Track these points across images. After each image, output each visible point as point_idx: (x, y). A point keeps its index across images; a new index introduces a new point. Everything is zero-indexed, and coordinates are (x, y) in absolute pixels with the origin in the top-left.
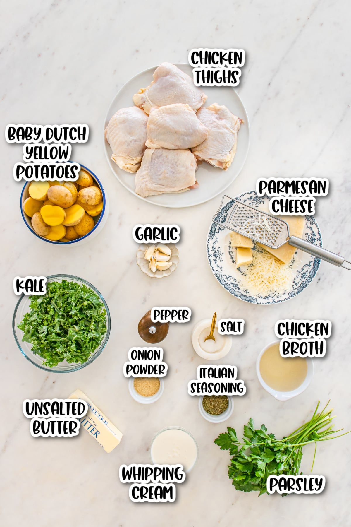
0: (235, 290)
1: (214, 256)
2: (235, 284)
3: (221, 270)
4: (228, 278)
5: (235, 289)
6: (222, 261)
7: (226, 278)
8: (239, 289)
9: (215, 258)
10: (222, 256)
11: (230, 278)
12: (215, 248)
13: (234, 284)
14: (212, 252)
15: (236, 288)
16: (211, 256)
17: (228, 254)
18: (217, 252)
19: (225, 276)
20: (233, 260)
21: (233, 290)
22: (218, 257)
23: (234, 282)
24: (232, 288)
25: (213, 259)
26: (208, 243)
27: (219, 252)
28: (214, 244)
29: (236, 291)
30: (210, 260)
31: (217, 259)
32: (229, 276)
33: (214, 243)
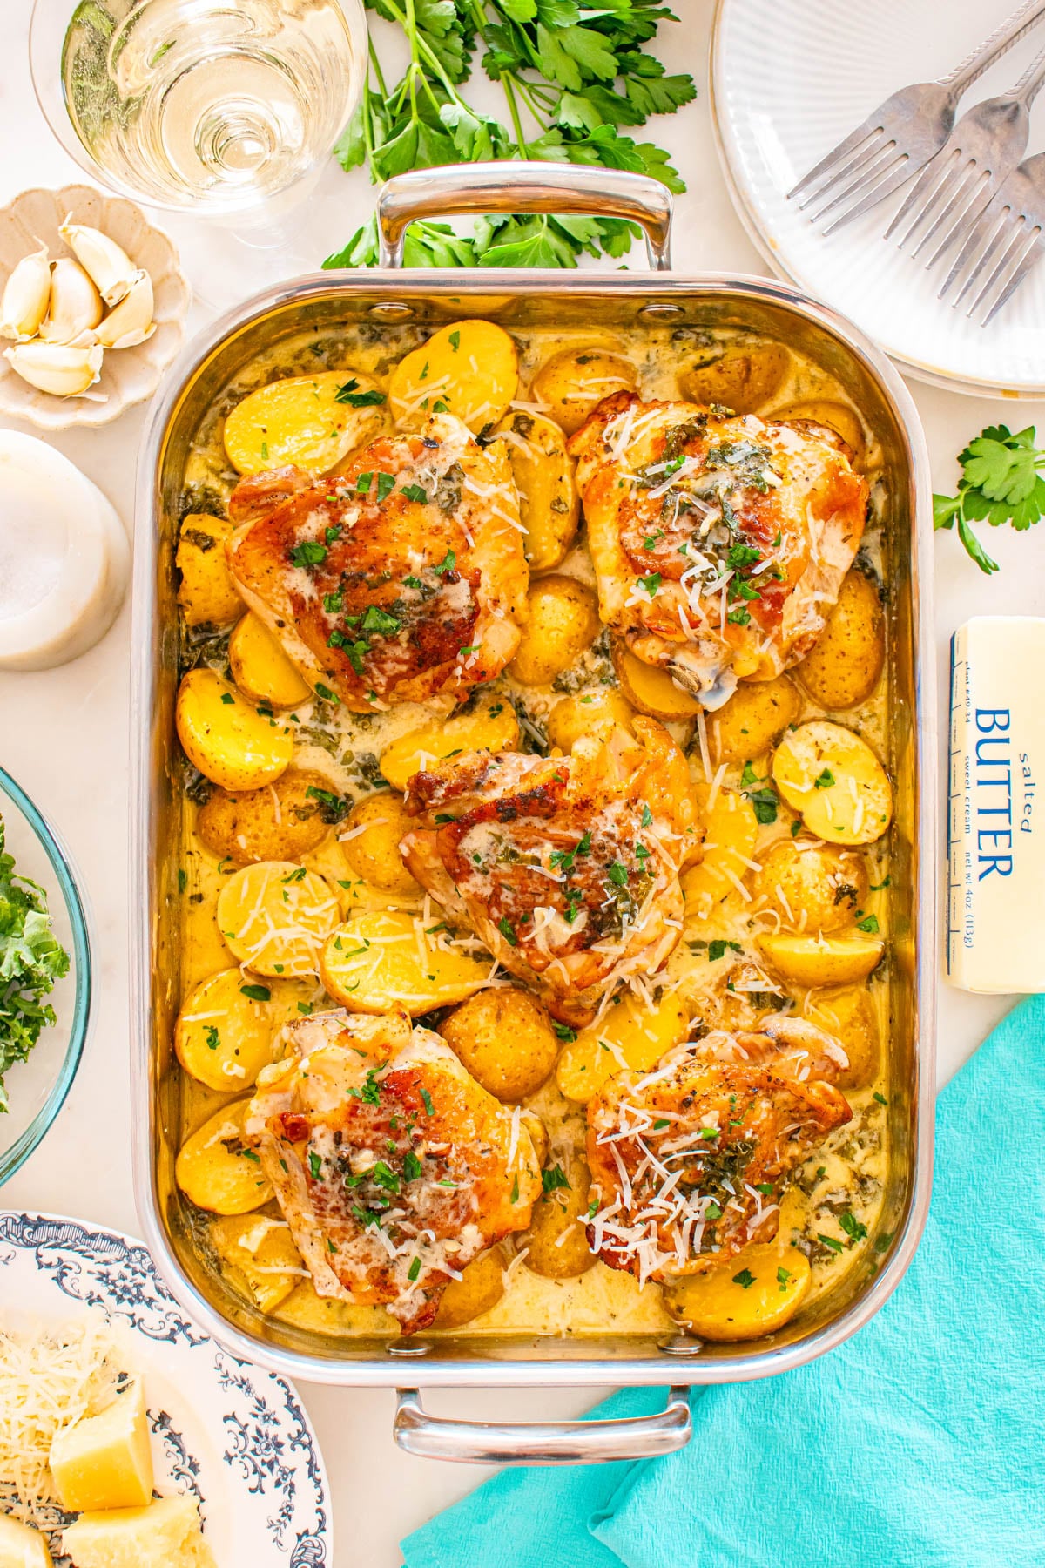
0: (127, 1266)
1: (276, 1437)
2: (131, 1302)
3: (224, 1369)
4: (176, 1327)
5: (128, 1272)
6: (226, 1418)
7: (188, 1325)
8: (104, 1277)
9: (272, 1430)
10: (230, 1444)
11: (166, 1332)
12: (278, 1483)
13: (138, 1298)
14: (294, 1459)
15: (120, 1283)
16: (290, 1436)
17: (198, 1458)
18: (263, 1462)
19: (196, 1337)
20: (166, 1432)
21: (139, 1267)
22: (256, 1440)
23: (140, 1309)
24: (144, 1275)
25: (276, 1421)
26: (319, 1511)
27: (251, 1469)
28: (290, 1507)
29: (122, 1264)
30: (296, 1413)
31: (254, 1423)
32: (175, 1341)
33: (287, 1512)
